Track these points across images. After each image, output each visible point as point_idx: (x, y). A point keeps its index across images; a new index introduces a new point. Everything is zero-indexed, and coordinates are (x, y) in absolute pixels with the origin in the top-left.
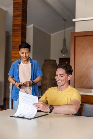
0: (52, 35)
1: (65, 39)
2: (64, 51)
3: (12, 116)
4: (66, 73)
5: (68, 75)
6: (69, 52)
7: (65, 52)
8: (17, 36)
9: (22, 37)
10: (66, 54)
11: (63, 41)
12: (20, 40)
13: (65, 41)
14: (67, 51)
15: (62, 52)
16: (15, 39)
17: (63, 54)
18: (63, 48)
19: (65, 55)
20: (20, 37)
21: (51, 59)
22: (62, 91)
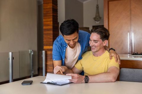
0: (84, 3)
1: (97, 5)
2: (97, 18)
3: (42, 83)
4: (101, 39)
5: (103, 41)
6: (102, 19)
7: (99, 19)
8: (48, 3)
9: (53, 3)
10: (99, 21)
11: (96, 8)
12: (51, 7)
13: (98, 7)
14: (100, 18)
15: (95, 19)
16: (47, 6)
17: (96, 21)
18: (96, 15)
19: (98, 23)
20: (51, 4)
21: (85, 26)
22: (97, 56)
